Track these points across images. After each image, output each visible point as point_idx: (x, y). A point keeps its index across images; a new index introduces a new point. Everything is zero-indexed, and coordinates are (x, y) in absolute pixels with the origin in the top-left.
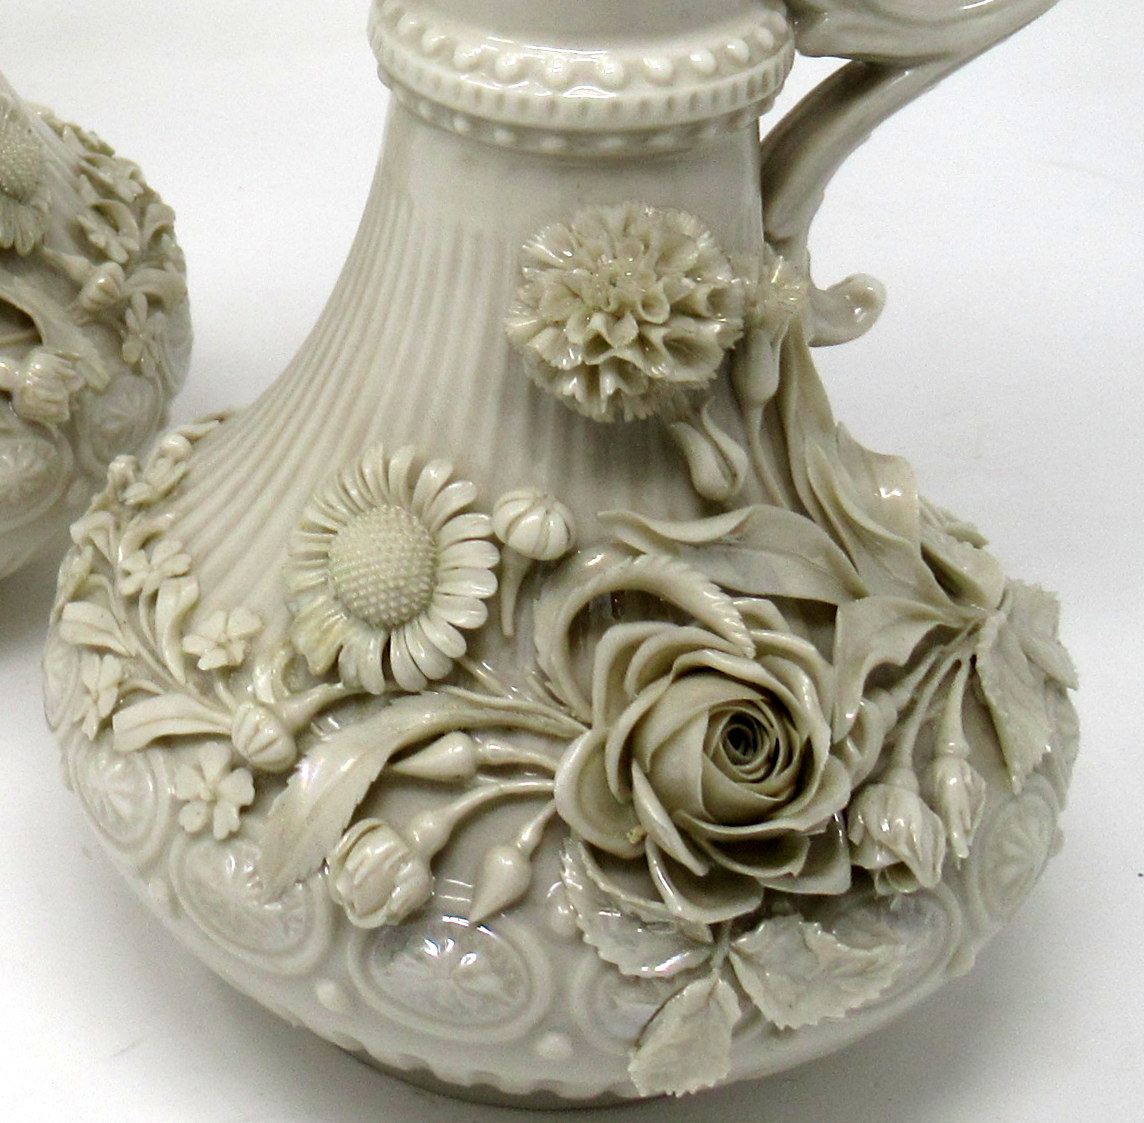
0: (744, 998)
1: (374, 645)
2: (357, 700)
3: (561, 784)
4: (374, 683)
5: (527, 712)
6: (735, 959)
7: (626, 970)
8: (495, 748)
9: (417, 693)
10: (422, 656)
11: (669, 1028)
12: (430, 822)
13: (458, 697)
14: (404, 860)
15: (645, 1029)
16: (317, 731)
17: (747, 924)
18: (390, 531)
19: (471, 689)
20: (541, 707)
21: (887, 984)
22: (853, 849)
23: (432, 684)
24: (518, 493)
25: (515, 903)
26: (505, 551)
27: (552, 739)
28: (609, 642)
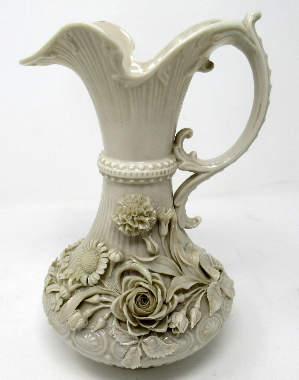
0: (143, 352)
1: (86, 276)
2: (83, 287)
3: (112, 306)
4: (85, 284)
5: (111, 292)
6: (142, 343)
7: (121, 344)
8: (104, 298)
9: (93, 286)
10: (93, 279)
11: (128, 356)
12: (88, 311)
13: (99, 288)
14: (80, 318)
15: (125, 355)
16: (76, 292)
17: (146, 336)
18: (91, 255)
19: (103, 287)
20: (114, 291)
21: (174, 351)
22: (169, 324)
23: (95, 285)
24: (112, 249)
25: (102, 328)
26: (109, 260)
27: (116, 297)
28: (126, 278)
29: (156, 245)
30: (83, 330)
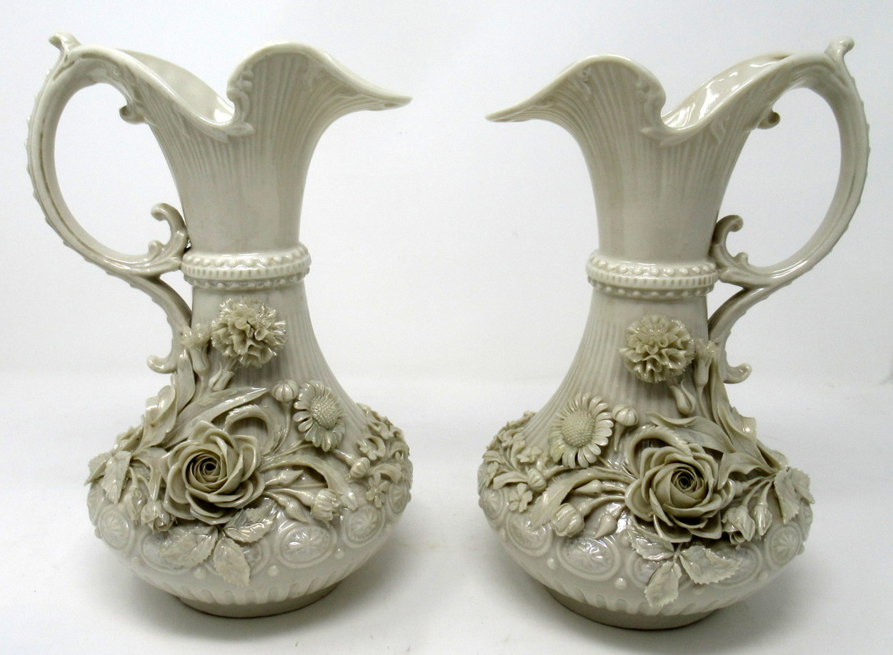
0: (683, 571)
1: (574, 452)
2: (567, 471)
3: (627, 496)
4: (572, 465)
5: (619, 474)
6: (681, 557)
7: (644, 557)
8: (608, 486)
9: (586, 468)
10: (588, 456)
11: (658, 578)
12: (585, 505)
13: (598, 470)
14: (575, 515)
15: (650, 579)
16: (554, 479)
17: (685, 546)
18: (581, 418)
19: (604, 468)
20: (625, 474)
21: (733, 573)
22: (723, 525)
23: (590, 465)
24: (620, 406)
25: (608, 535)
26: (615, 422)
27: (628, 484)
28: (646, 452)
29: (692, 399)
30: (574, 537)
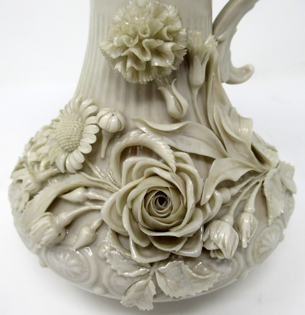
0: (158, 288)
1: (63, 157)
2: (58, 175)
3: (104, 208)
4: (62, 170)
5: (104, 183)
6: (157, 274)
7: (119, 273)
8: (91, 194)
9: (74, 174)
10: (73, 162)
13: (85, 177)
15: (126, 291)
16: (49, 182)
17: (164, 262)
18: (69, 120)
19: (91, 175)
20: (109, 183)
22: (204, 242)
23: (78, 171)
24: (105, 109)
25: (88, 245)
26: (101, 129)
27: (112, 193)
28: (129, 160)
